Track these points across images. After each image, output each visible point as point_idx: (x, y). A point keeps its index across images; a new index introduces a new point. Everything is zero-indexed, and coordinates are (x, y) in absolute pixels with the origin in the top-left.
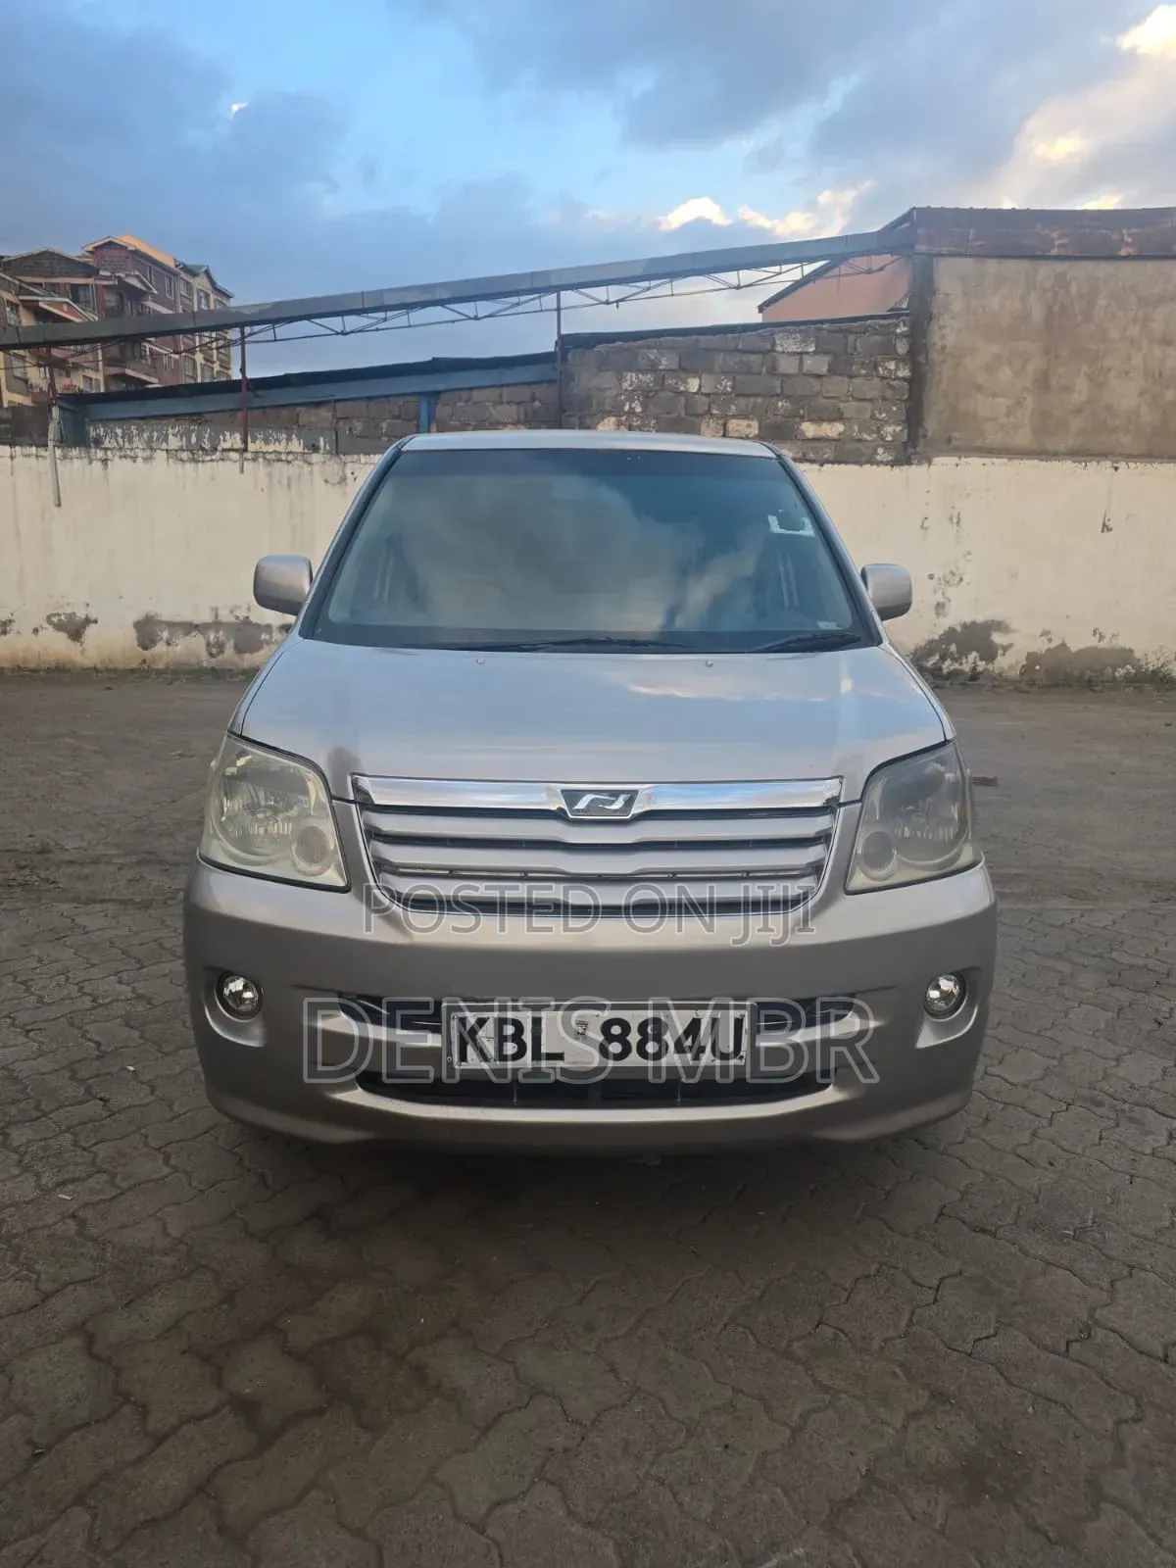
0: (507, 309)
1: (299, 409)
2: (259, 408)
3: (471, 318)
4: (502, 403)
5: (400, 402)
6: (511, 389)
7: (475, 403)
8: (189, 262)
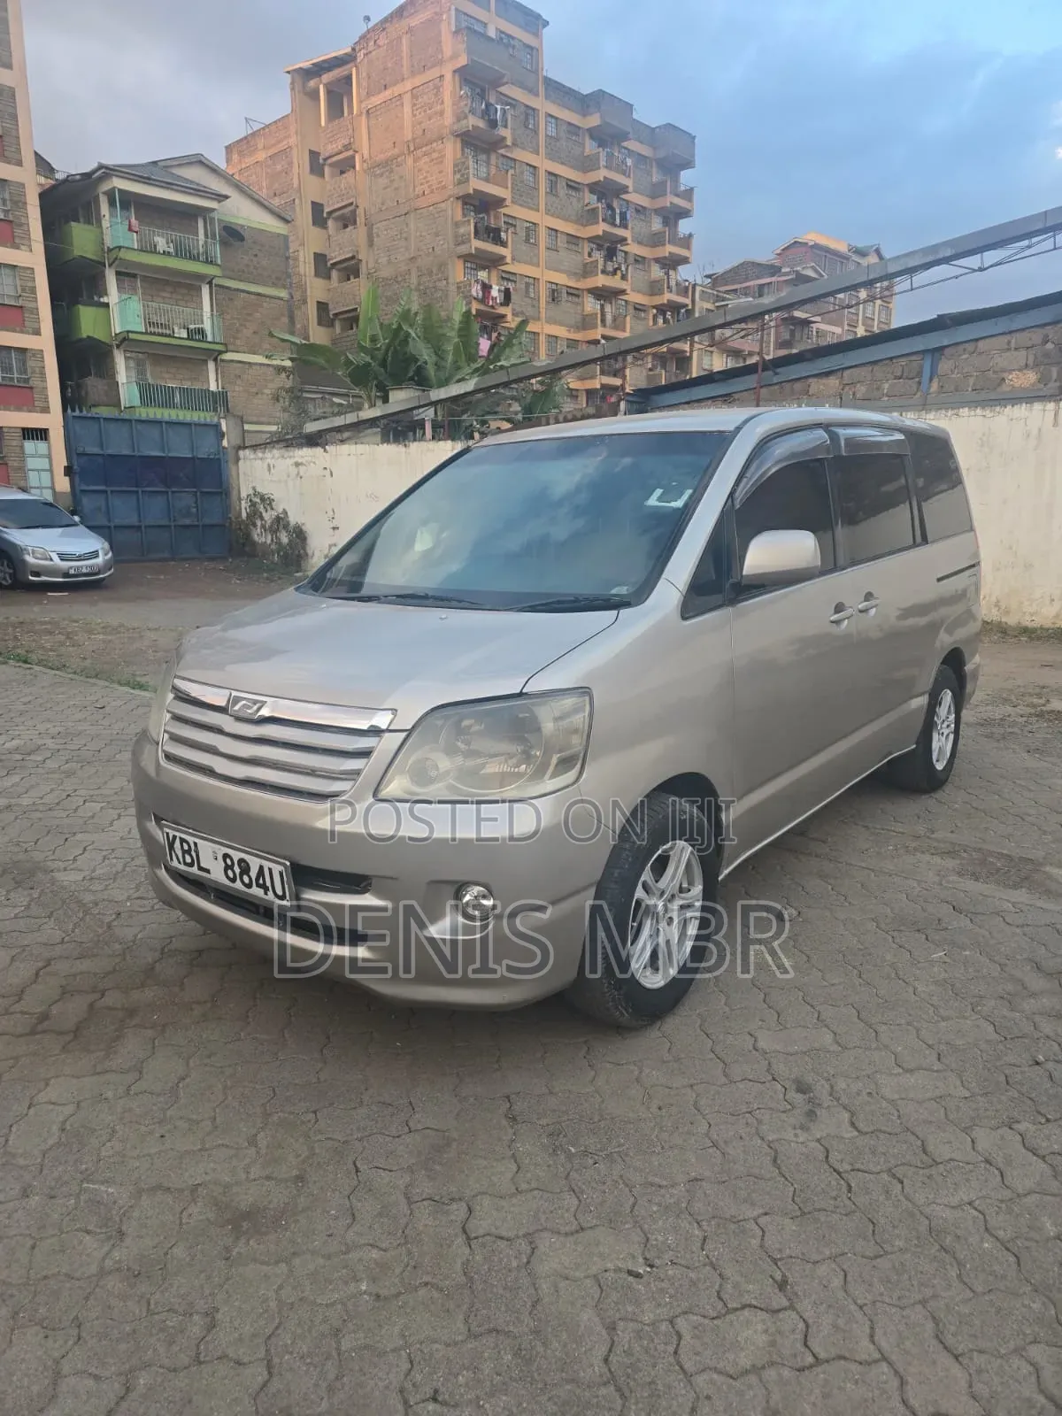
0: (1016, 254)
1: (810, 380)
2: (776, 384)
3: (974, 271)
4: (1009, 349)
5: (903, 361)
6: (1018, 335)
7: (980, 354)
8: (860, 245)
